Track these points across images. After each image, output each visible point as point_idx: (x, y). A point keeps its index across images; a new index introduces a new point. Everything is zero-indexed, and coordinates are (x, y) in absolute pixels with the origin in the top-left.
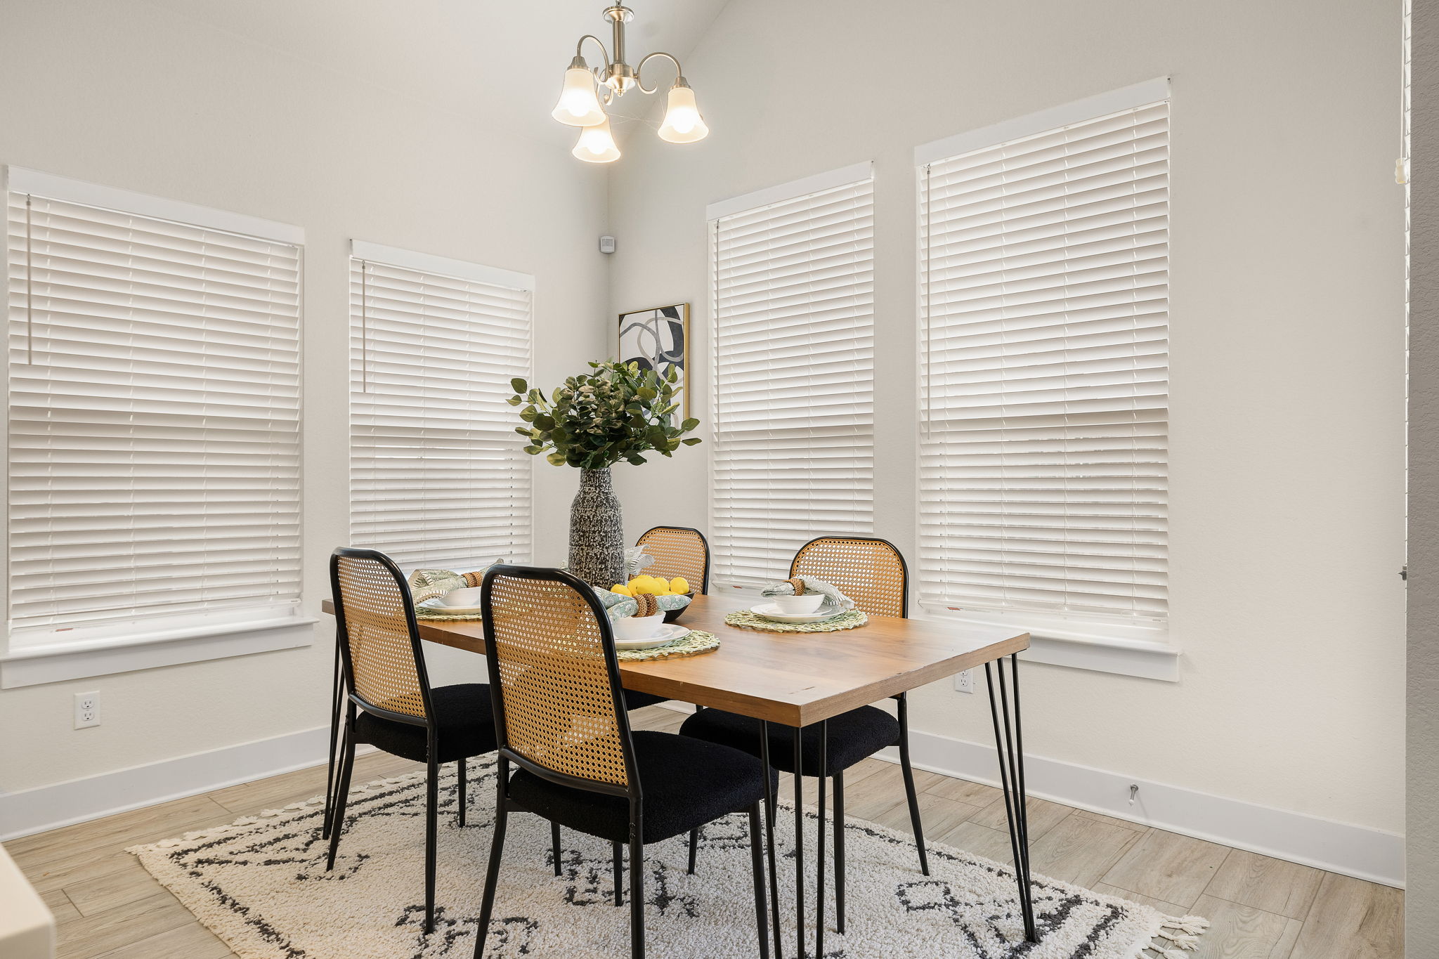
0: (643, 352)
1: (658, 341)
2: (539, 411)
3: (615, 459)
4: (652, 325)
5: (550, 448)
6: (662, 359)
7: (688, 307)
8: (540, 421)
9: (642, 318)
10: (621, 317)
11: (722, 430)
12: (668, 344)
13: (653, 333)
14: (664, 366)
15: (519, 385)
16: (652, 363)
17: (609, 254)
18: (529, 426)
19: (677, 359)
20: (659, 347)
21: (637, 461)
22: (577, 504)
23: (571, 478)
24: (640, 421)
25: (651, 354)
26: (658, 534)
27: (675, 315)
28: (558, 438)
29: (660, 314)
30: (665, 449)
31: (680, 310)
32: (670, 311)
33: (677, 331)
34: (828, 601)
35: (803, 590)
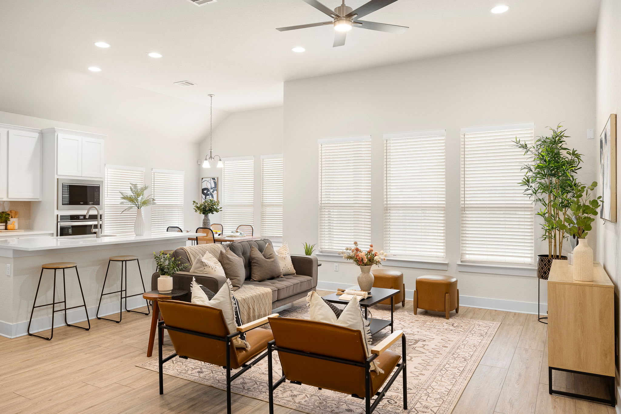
0: (207, 187)
1: (211, 185)
2: (197, 206)
3: (209, 213)
4: (210, 181)
5: (199, 212)
6: (212, 189)
7: (218, 178)
8: (197, 207)
9: (207, 179)
10: (202, 179)
11: (225, 204)
12: (213, 186)
13: (210, 183)
14: (212, 190)
15: (194, 202)
16: (210, 189)
17: (199, 164)
18: (195, 208)
19: (215, 189)
20: (211, 186)
21: (213, 213)
22: (204, 220)
23: (203, 216)
24: (214, 208)
25: (209, 187)
26: (214, 225)
27: (215, 180)
28: (201, 210)
29: (211, 179)
30: (217, 211)
31: (216, 179)
32: (214, 179)
33: (215, 183)
34: (241, 234)
35: (237, 232)
